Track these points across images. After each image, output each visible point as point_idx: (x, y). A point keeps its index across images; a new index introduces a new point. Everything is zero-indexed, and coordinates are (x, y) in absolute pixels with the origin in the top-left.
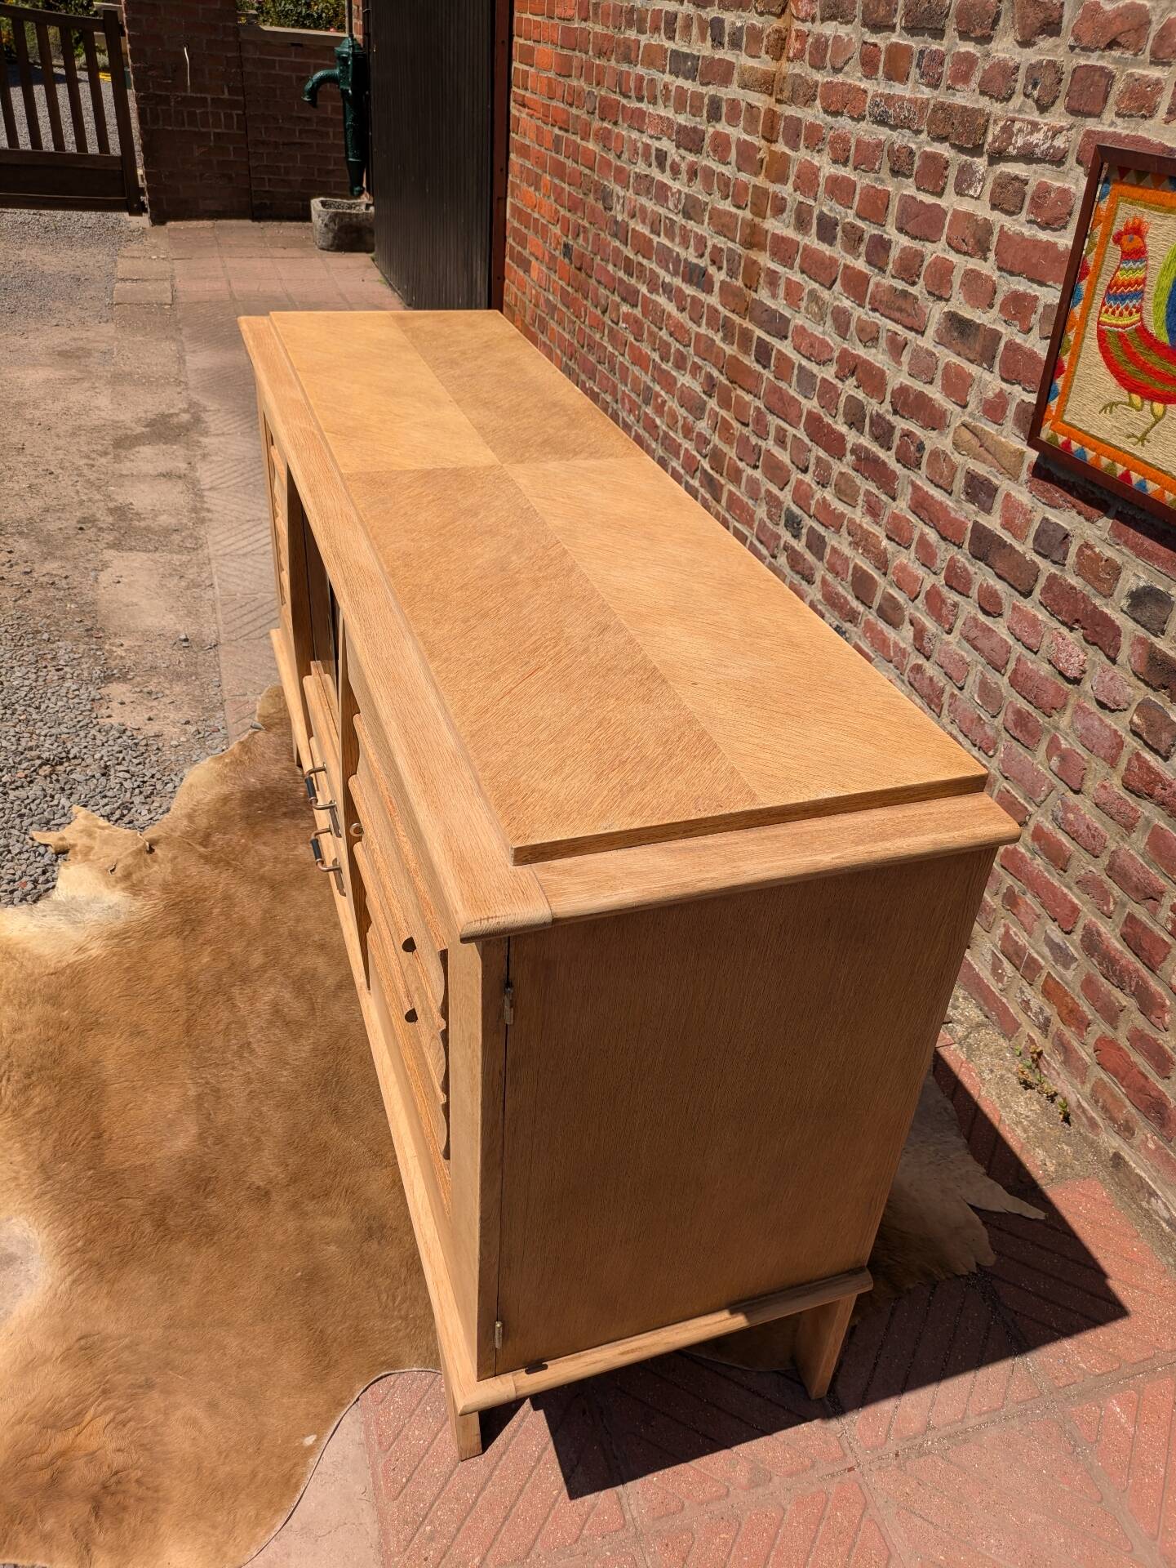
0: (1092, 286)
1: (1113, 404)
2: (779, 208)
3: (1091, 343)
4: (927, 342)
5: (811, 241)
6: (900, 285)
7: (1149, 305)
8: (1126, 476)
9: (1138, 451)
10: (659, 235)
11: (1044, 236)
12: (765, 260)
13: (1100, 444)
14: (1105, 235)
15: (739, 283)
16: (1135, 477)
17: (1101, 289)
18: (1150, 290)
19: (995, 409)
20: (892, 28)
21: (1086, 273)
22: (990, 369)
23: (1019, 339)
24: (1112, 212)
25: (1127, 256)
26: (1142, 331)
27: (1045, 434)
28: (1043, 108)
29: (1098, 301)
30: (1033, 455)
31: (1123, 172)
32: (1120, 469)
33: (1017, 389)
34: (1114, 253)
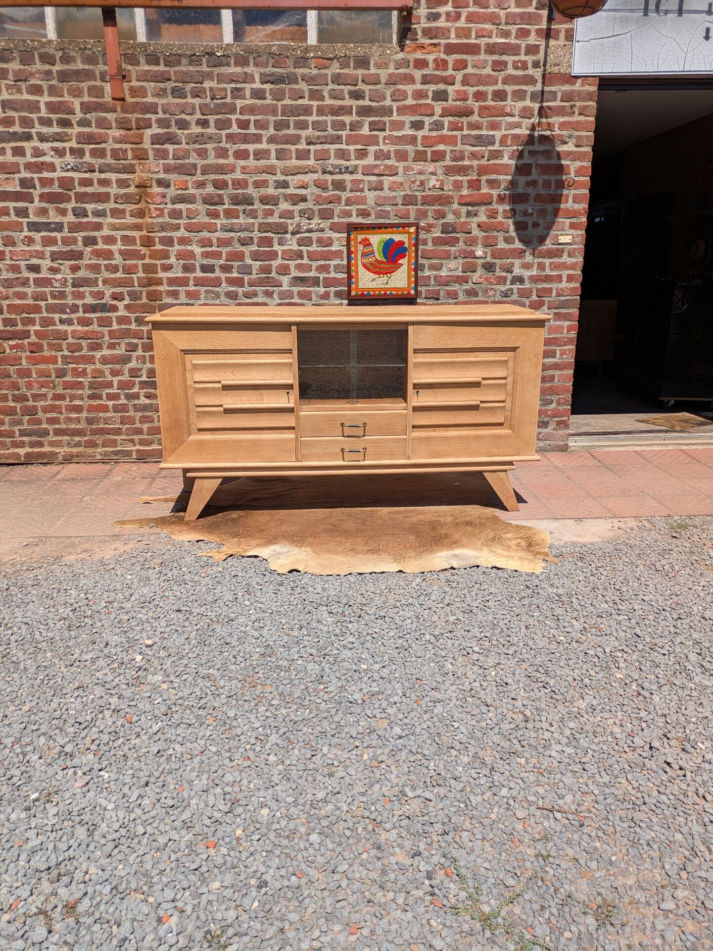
0: (356, 256)
1: (374, 280)
2: (167, 268)
3: (361, 267)
4: (285, 287)
5: (199, 274)
6: (264, 275)
7: (377, 254)
8: (385, 293)
9: (387, 286)
10: (47, 300)
11: (326, 249)
12: (164, 288)
13: (373, 290)
14: (356, 243)
15: (144, 300)
16: (388, 293)
17: (360, 253)
18: (376, 251)
19: (326, 296)
20: (224, 204)
21: (352, 252)
22: (319, 286)
23: (327, 276)
24: (356, 238)
25: (365, 246)
26: (377, 260)
27: (353, 293)
28: (309, 219)
29: (359, 258)
30: (346, 302)
31: (356, 228)
32: (383, 292)
33: (332, 288)
34: (361, 247)
